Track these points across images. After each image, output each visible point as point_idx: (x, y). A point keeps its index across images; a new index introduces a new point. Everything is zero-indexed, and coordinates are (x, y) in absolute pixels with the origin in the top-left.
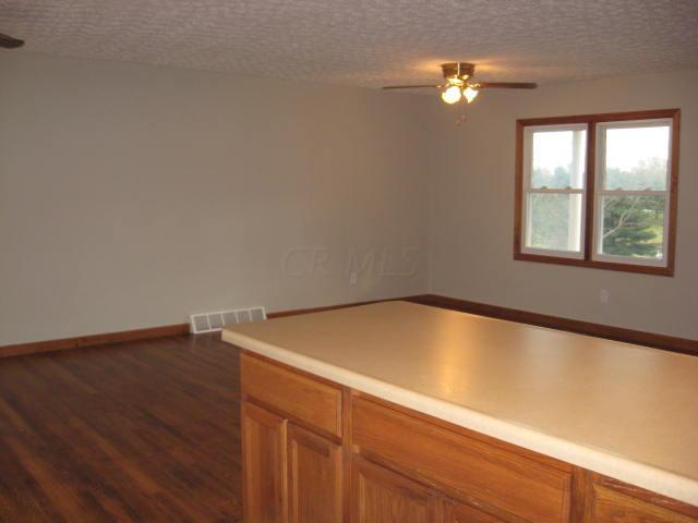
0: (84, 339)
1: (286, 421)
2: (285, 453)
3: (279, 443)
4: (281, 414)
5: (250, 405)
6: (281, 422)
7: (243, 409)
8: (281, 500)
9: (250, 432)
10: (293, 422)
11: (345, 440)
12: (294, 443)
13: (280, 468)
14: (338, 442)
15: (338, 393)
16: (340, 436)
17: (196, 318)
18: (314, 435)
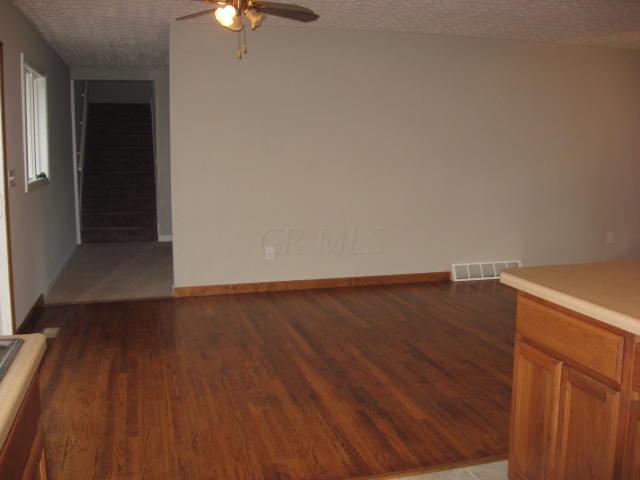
0: (357, 279)
1: (561, 363)
2: (557, 394)
3: (553, 385)
4: (556, 356)
5: (524, 344)
6: (556, 364)
7: (517, 348)
8: (549, 439)
9: (522, 371)
10: (569, 364)
11: (624, 387)
12: (568, 385)
13: (552, 409)
14: (616, 387)
15: (621, 339)
16: (619, 381)
17: (456, 267)
18: (591, 379)
